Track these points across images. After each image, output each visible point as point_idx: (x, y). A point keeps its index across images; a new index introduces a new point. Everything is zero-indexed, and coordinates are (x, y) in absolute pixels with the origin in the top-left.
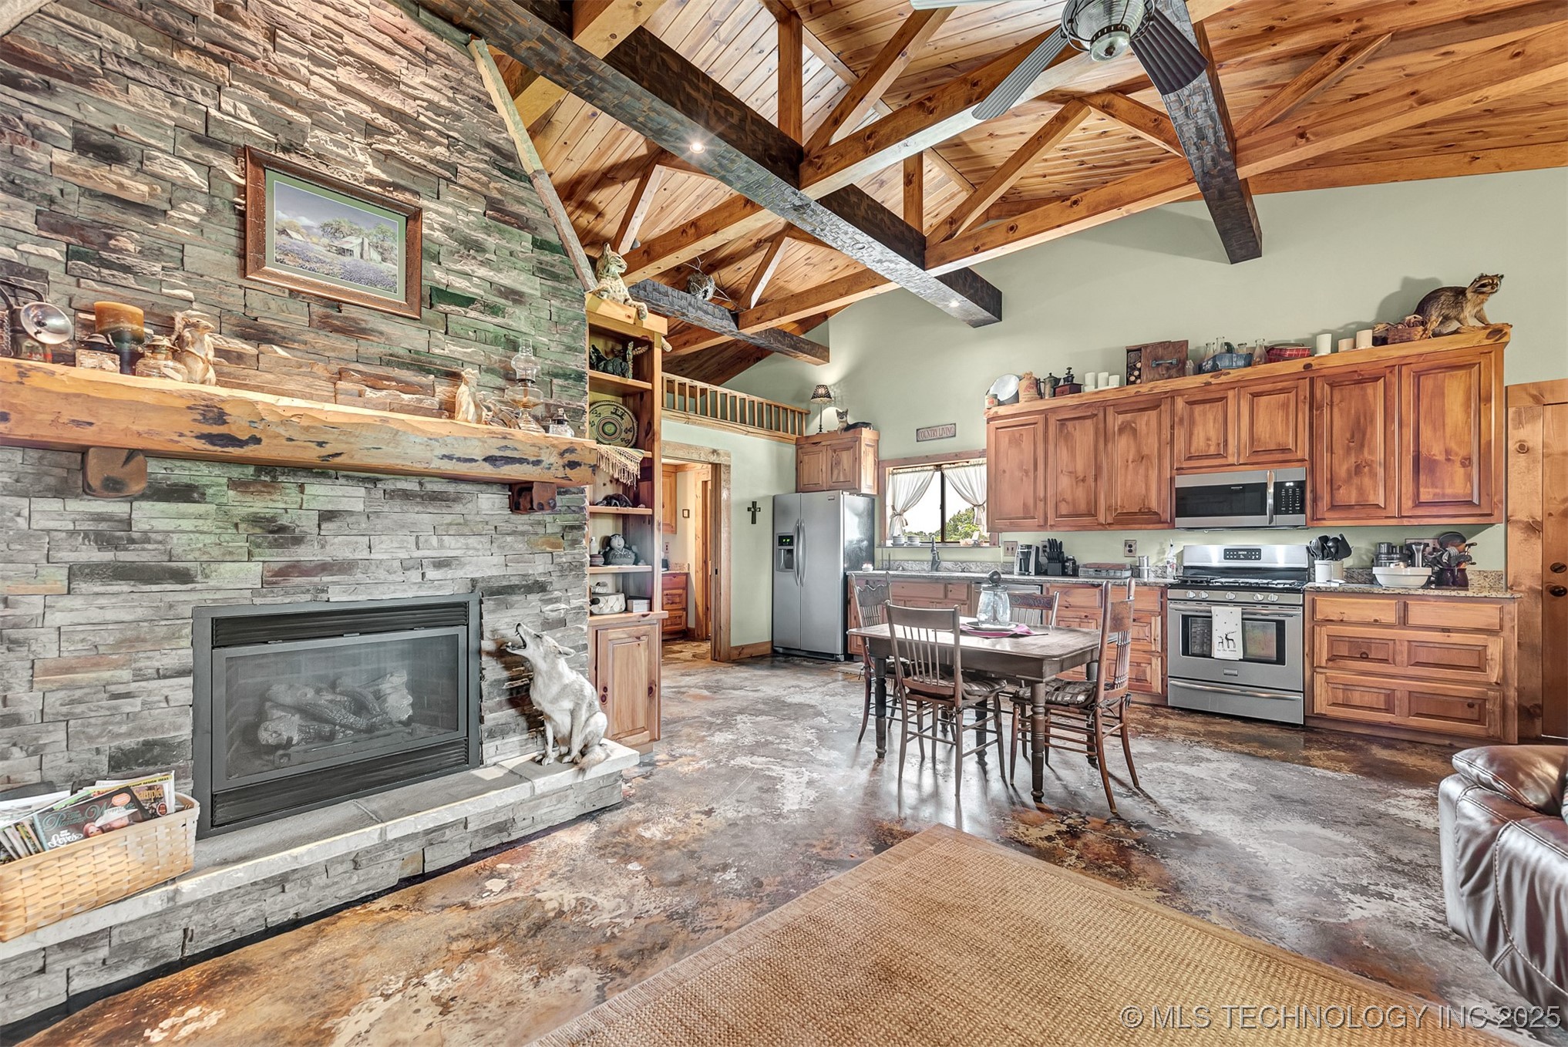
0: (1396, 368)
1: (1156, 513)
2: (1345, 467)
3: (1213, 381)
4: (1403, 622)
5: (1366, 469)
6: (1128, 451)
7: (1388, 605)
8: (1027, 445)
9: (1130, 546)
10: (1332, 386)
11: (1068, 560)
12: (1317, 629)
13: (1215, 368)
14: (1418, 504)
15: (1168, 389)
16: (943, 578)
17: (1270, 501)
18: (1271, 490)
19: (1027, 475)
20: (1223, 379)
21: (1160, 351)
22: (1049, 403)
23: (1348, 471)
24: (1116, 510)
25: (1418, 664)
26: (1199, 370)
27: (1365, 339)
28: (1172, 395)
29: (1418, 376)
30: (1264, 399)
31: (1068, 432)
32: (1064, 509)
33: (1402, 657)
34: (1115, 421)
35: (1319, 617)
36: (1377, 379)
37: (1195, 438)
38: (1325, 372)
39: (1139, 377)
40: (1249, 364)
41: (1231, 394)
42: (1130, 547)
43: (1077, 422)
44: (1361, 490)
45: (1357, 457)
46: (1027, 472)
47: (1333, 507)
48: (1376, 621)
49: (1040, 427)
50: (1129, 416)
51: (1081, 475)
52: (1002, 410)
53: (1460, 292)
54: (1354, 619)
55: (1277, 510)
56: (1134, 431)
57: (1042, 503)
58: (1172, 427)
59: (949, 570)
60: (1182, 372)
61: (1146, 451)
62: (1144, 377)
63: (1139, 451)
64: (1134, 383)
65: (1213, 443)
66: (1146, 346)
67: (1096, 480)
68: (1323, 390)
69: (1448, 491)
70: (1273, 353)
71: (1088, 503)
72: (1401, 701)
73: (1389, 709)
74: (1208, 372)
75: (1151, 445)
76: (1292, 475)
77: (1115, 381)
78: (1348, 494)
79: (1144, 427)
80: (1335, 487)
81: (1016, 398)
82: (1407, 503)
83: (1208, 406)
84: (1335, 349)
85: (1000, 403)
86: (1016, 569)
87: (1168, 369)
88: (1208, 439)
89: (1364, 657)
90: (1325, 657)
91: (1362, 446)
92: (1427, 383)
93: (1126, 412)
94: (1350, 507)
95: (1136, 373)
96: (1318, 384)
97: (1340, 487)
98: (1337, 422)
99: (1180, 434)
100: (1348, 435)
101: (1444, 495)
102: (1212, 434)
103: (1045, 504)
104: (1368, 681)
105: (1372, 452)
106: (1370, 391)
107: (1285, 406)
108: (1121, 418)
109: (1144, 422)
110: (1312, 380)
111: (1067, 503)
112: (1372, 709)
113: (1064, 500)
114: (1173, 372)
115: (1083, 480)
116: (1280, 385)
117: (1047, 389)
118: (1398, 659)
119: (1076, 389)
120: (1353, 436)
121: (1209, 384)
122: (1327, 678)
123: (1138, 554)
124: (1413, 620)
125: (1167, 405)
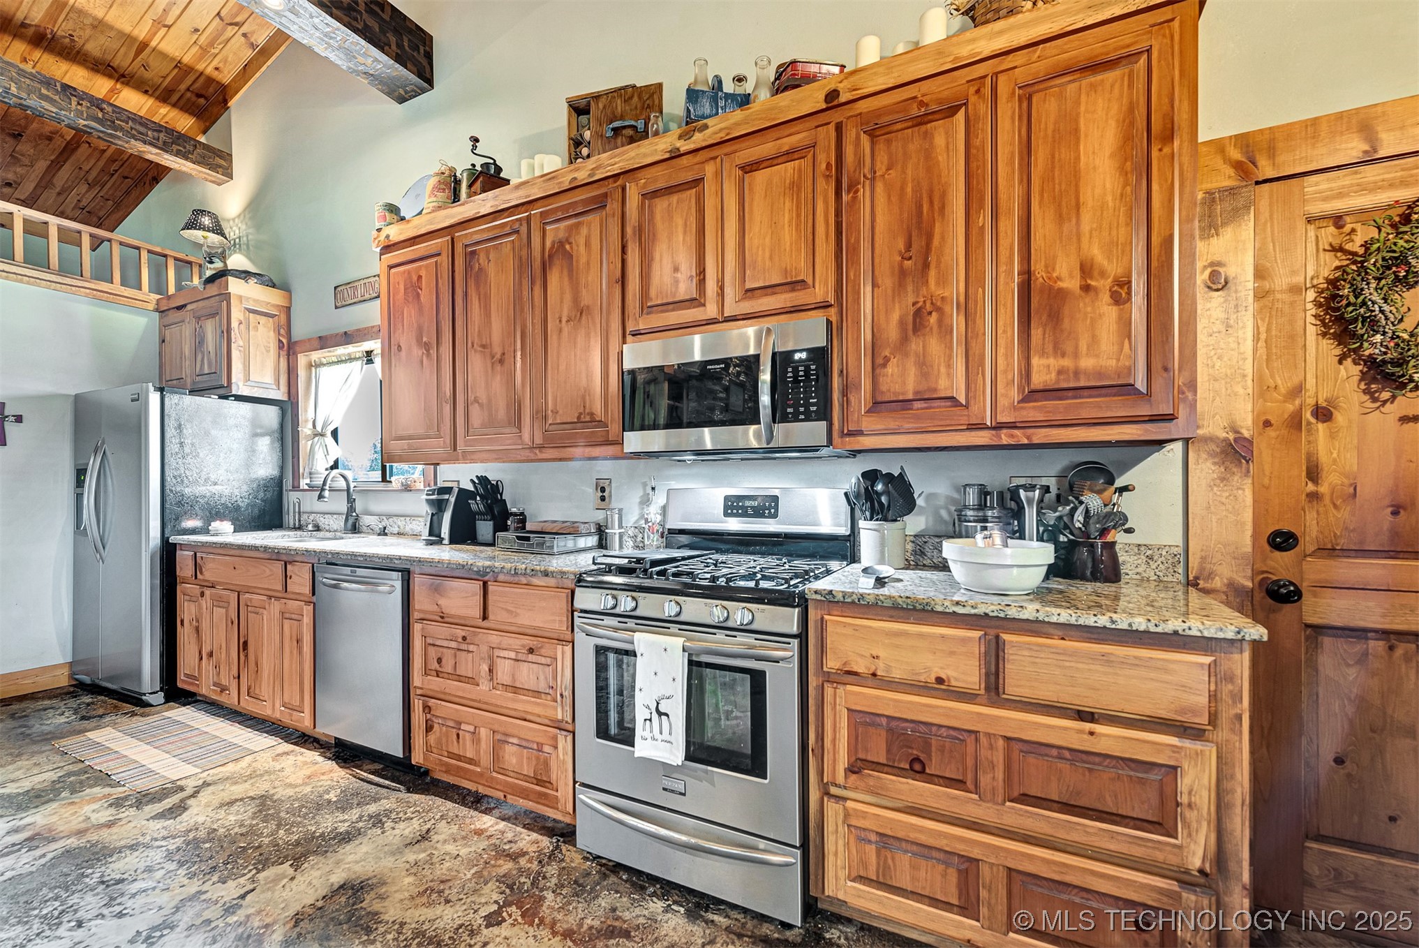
0: (987, 79)
1: (602, 424)
2: (895, 316)
3: (683, 145)
4: (994, 687)
5: (933, 319)
6: (562, 302)
7: (964, 640)
8: (427, 296)
9: (603, 490)
10: (872, 134)
11: (513, 513)
12: (829, 690)
13: (688, 121)
14: (1028, 395)
15: (615, 169)
18: (767, 370)
19: (428, 355)
20: (698, 139)
21: (619, 105)
23: (902, 323)
25: (1024, 799)
27: (934, 25)
28: (622, 180)
29: (1028, 93)
30: (761, 176)
31: (480, 269)
33: (993, 777)
34: (544, 241)
35: (832, 664)
36: (953, 111)
37: (656, 267)
38: (862, 104)
39: (588, 155)
41: (709, 169)
42: (603, 492)
44: (924, 366)
45: (917, 291)
46: (427, 346)
47: (877, 405)
48: (940, 680)
49: (444, 260)
50: (561, 231)
51: (498, 351)
54: (897, 674)
55: (777, 414)
56: (569, 256)
57: (449, 406)
58: (623, 248)
61: (587, 300)
63: (576, 300)
64: (578, 163)
65: (684, 275)
66: (597, 97)
69: (1087, 363)
70: (789, 78)
72: (992, 890)
73: (967, 908)
76: (804, 336)
78: (901, 376)
79: (582, 249)
80: (880, 361)
82: (1008, 394)
83: (674, 198)
85: (397, 221)
86: (426, 532)
87: (631, 139)
88: (676, 269)
89: (918, 769)
90: (843, 762)
91: (926, 266)
92: (1047, 108)
93: (562, 220)
95: (585, 150)
96: (850, 134)
97: (887, 360)
98: (883, 215)
99: (634, 258)
100: (901, 245)
101: (1077, 373)
102: (685, 258)
103: (453, 407)
104: (921, 830)
105: (943, 280)
106: (939, 141)
107: (795, 187)
108: (550, 236)
109: (582, 241)
110: (839, 128)
111: (481, 405)
112: (932, 901)
113: (476, 401)
115: (501, 361)
116: (789, 143)
117: (463, 185)
118: (985, 780)
119: (498, 180)
120: (909, 246)
122: (847, 815)
123: (617, 502)
124: (1013, 683)
125: (613, 206)
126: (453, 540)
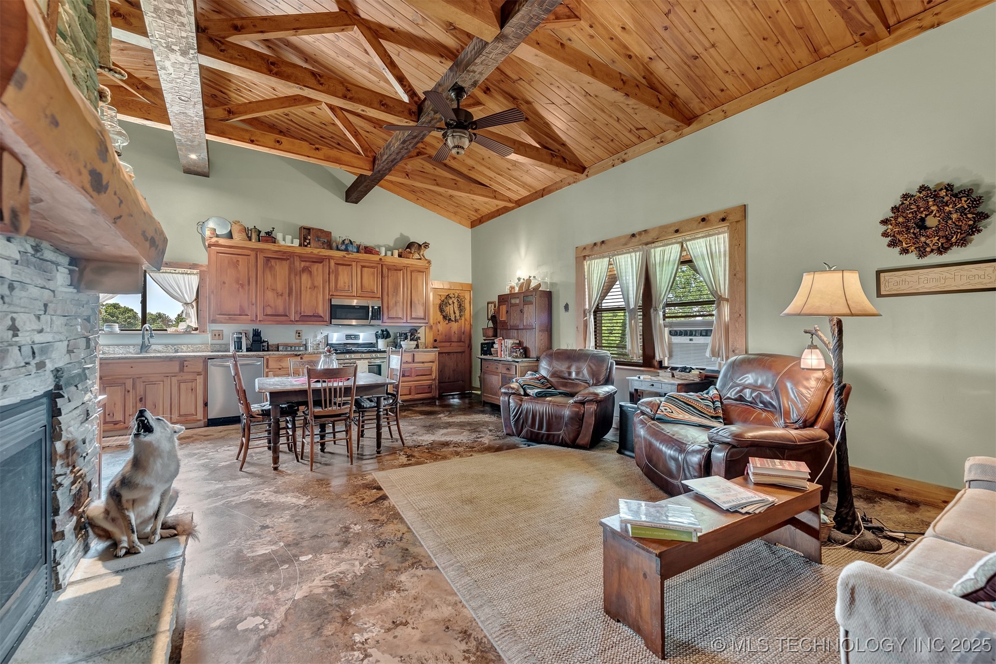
0: (406, 267)
1: (321, 317)
2: (392, 302)
3: (347, 256)
4: (413, 361)
5: (397, 303)
6: (308, 282)
7: (410, 355)
8: (242, 267)
10: (388, 269)
11: (264, 342)
13: (346, 250)
14: (412, 318)
15: (327, 254)
16: (179, 357)
17: (370, 314)
18: (371, 309)
20: (350, 256)
21: (319, 234)
22: (254, 244)
23: (392, 304)
24: (300, 313)
25: (417, 376)
26: (338, 249)
27: (396, 253)
28: (329, 258)
29: (411, 272)
30: (365, 269)
31: (272, 266)
32: (269, 311)
33: (413, 374)
34: (299, 265)
36: (400, 270)
37: (339, 280)
38: (386, 263)
39: (309, 243)
40: (358, 252)
41: (354, 264)
42: (299, 334)
43: (277, 261)
45: (395, 298)
46: (242, 285)
47: (389, 318)
48: (407, 361)
49: (252, 259)
50: (307, 264)
51: (280, 291)
52: (222, 241)
53: (420, 246)
55: (372, 319)
56: (310, 272)
57: (254, 306)
58: (329, 274)
59: (159, 352)
60: (331, 248)
61: (316, 284)
62: (312, 244)
63: (313, 283)
64: (306, 246)
65: (347, 285)
66: (313, 229)
67: (289, 296)
68: (385, 270)
69: (419, 314)
70: (368, 250)
71: (285, 309)
72: (413, 391)
73: (410, 394)
74: (342, 250)
75: (319, 281)
76: (376, 304)
77: (296, 242)
78: (393, 314)
79: (315, 271)
81: (230, 236)
82: (409, 318)
83: (344, 267)
84: (386, 255)
85: (217, 236)
86: (232, 348)
87: (323, 244)
88: (344, 283)
89: (404, 375)
91: (396, 294)
92: (413, 275)
93: (306, 261)
94: (393, 318)
95: (308, 241)
96: (384, 267)
97: (390, 310)
98: (390, 283)
99: (333, 277)
100: (392, 290)
101: (418, 316)
102: (346, 280)
103: (256, 307)
104: (405, 384)
105: (400, 298)
106: (399, 274)
107: (373, 274)
108: (303, 264)
109: (315, 269)
110: (381, 265)
111: (271, 308)
112: (405, 395)
113: (269, 305)
114: (325, 246)
115: (281, 295)
116: (372, 265)
117: (254, 236)
119: (274, 240)
120: (394, 291)
121: (345, 257)
123: (304, 337)
124: (416, 360)
125: (326, 263)
126: (247, 351)
